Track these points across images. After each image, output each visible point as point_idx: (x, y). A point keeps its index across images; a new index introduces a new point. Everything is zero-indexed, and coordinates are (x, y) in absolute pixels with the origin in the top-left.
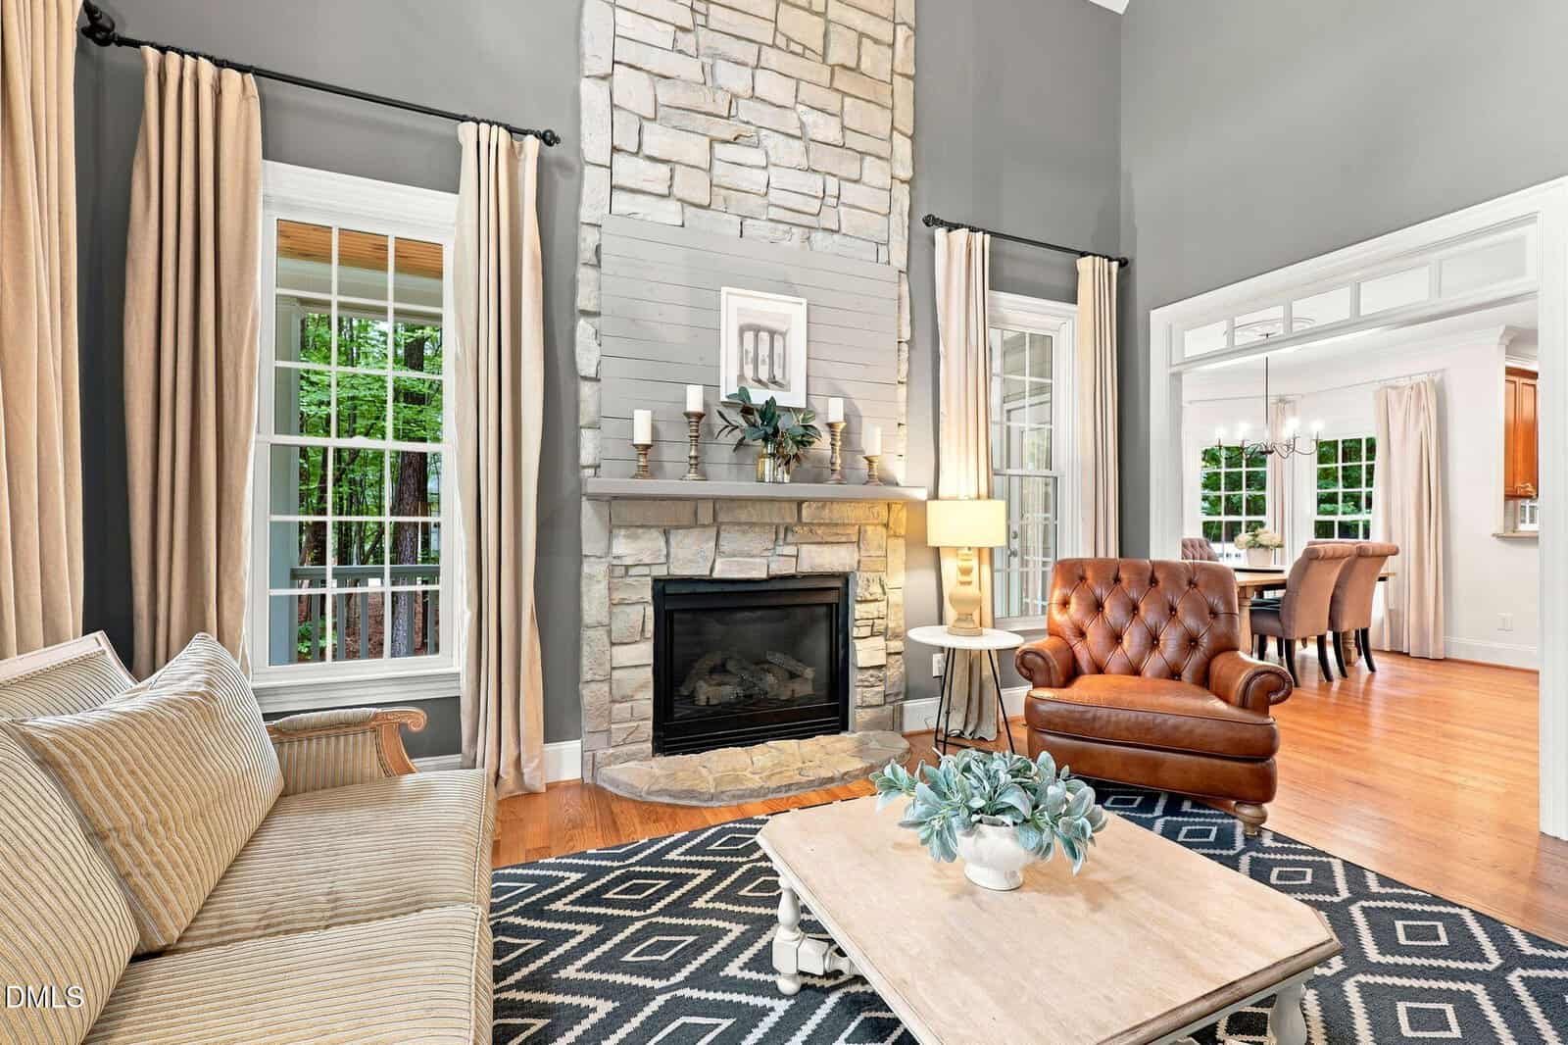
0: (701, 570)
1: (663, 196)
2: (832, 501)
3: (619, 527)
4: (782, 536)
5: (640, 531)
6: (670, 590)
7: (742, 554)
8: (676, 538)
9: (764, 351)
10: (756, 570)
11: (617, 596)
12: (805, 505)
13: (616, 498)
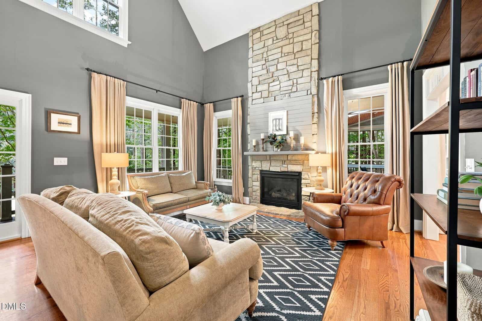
0: (268, 169)
1: (260, 98)
2: (295, 155)
3: (253, 160)
4: (284, 162)
5: (257, 161)
6: (263, 172)
7: (275, 166)
8: (263, 162)
9: (277, 123)
10: (278, 169)
11: (253, 173)
12: (289, 156)
13: (253, 155)
